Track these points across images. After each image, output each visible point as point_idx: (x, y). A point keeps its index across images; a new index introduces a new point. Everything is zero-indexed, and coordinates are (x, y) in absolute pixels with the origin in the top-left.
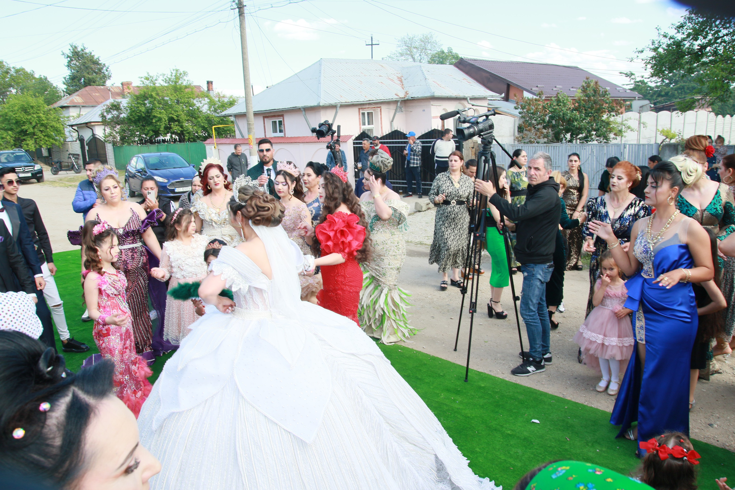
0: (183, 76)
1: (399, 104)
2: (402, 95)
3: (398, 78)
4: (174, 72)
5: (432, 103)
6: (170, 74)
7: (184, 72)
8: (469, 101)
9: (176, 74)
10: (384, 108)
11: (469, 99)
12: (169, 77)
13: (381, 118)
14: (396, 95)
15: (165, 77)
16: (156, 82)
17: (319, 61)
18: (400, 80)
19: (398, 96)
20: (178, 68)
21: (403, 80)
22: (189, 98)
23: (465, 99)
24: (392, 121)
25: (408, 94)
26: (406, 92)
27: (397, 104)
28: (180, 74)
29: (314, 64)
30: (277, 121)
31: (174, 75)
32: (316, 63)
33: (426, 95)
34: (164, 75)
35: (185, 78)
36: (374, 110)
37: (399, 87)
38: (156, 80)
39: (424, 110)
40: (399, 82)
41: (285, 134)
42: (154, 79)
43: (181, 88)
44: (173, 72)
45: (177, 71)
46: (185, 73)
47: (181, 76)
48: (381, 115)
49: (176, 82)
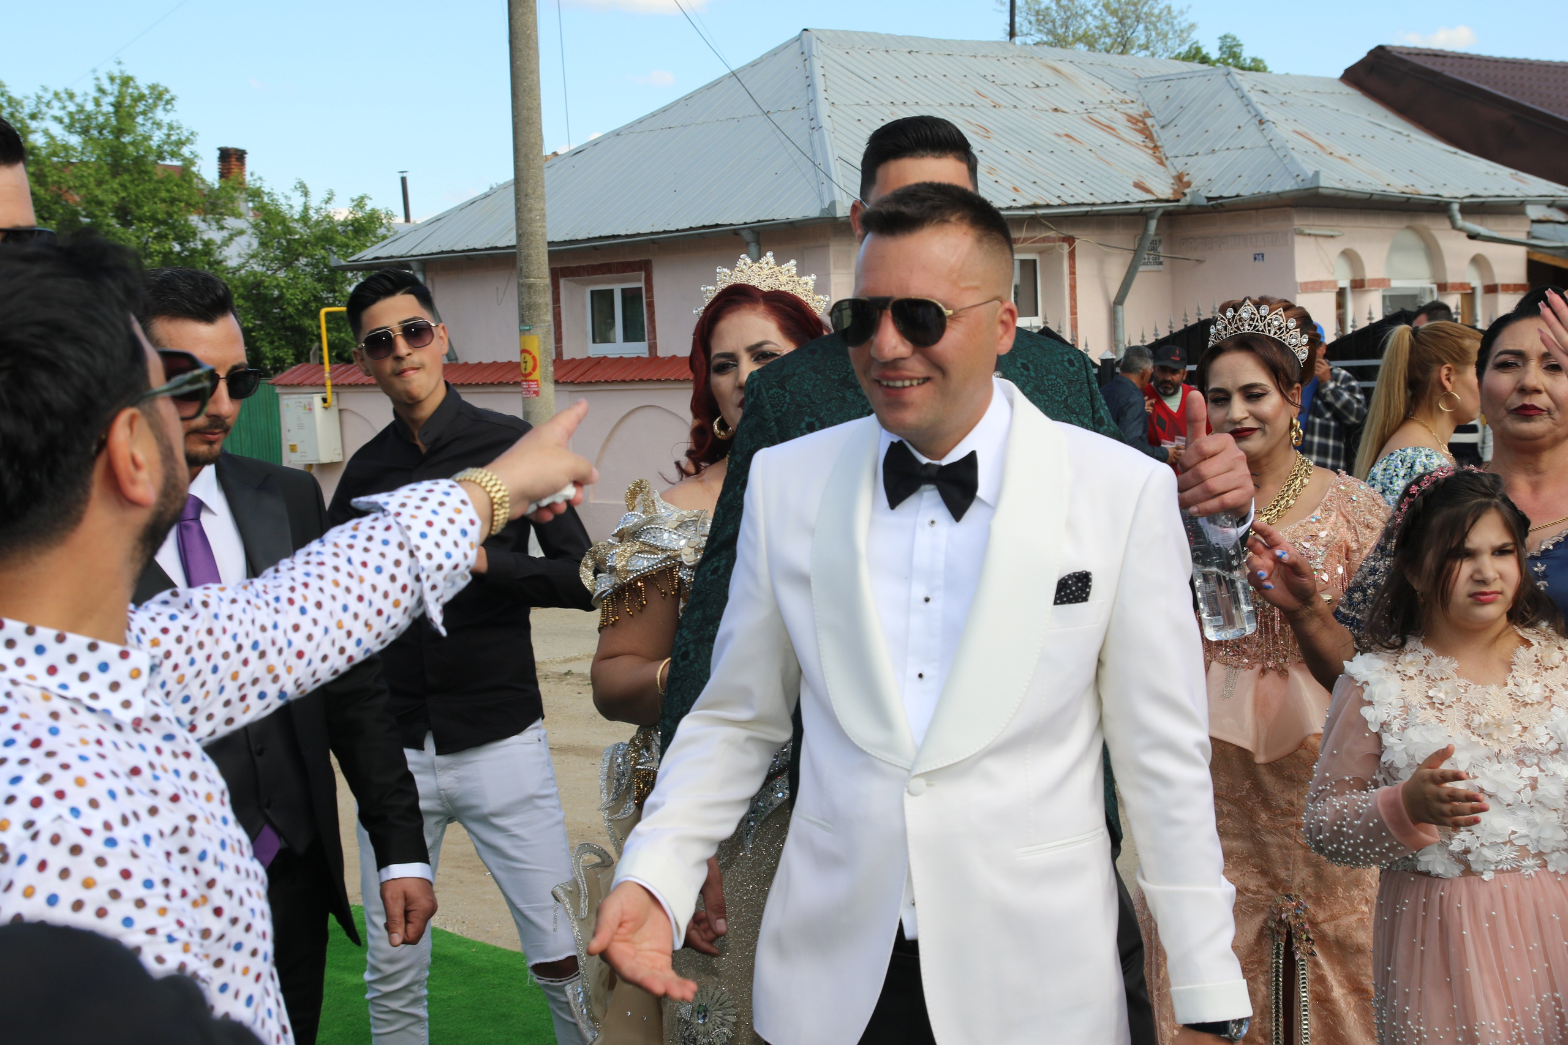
0: (152, 108)
1: (1153, 224)
2: (1163, 188)
3: (1131, 119)
4: (113, 89)
5: (1298, 222)
6: (94, 93)
7: (153, 88)
8: (1458, 216)
9: (121, 95)
10: (1085, 241)
11: (1456, 207)
12: (90, 107)
13: (1073, 288)
14: (1138, 186)
15: (72, 108)
16: (33, 124)
17: (799, 38)
18: (1142, 125)
19: (1147, 191)
20: (129, 73)
21: (1156, 130)
22: (173, 201)
23: (1438, 208)
24: (1120, 300)
25: (1188, 185)
26: (1179, 178)
27: (1146, 228)
28: (141, 97)
29: (774, 53)
30: (617, 290)
31: (111, 99)
32: (786, 46)
33: (1275, 189)
34: (71, 96)
35: (159, 114)
36: (1041, 252)
37: (1144, 158)
38: (33, 117)
39: (1259, 257)
40: (1139, 138)
41: (653, 347)
42: (27, 111)
43: (139, 161)
44: (107, 85)
45: (126, 81)
46: (159, 96)
47: (141, 107)
48: (1073, 273)
49: (119, 132)
